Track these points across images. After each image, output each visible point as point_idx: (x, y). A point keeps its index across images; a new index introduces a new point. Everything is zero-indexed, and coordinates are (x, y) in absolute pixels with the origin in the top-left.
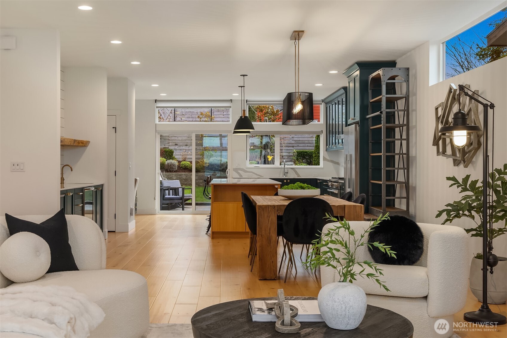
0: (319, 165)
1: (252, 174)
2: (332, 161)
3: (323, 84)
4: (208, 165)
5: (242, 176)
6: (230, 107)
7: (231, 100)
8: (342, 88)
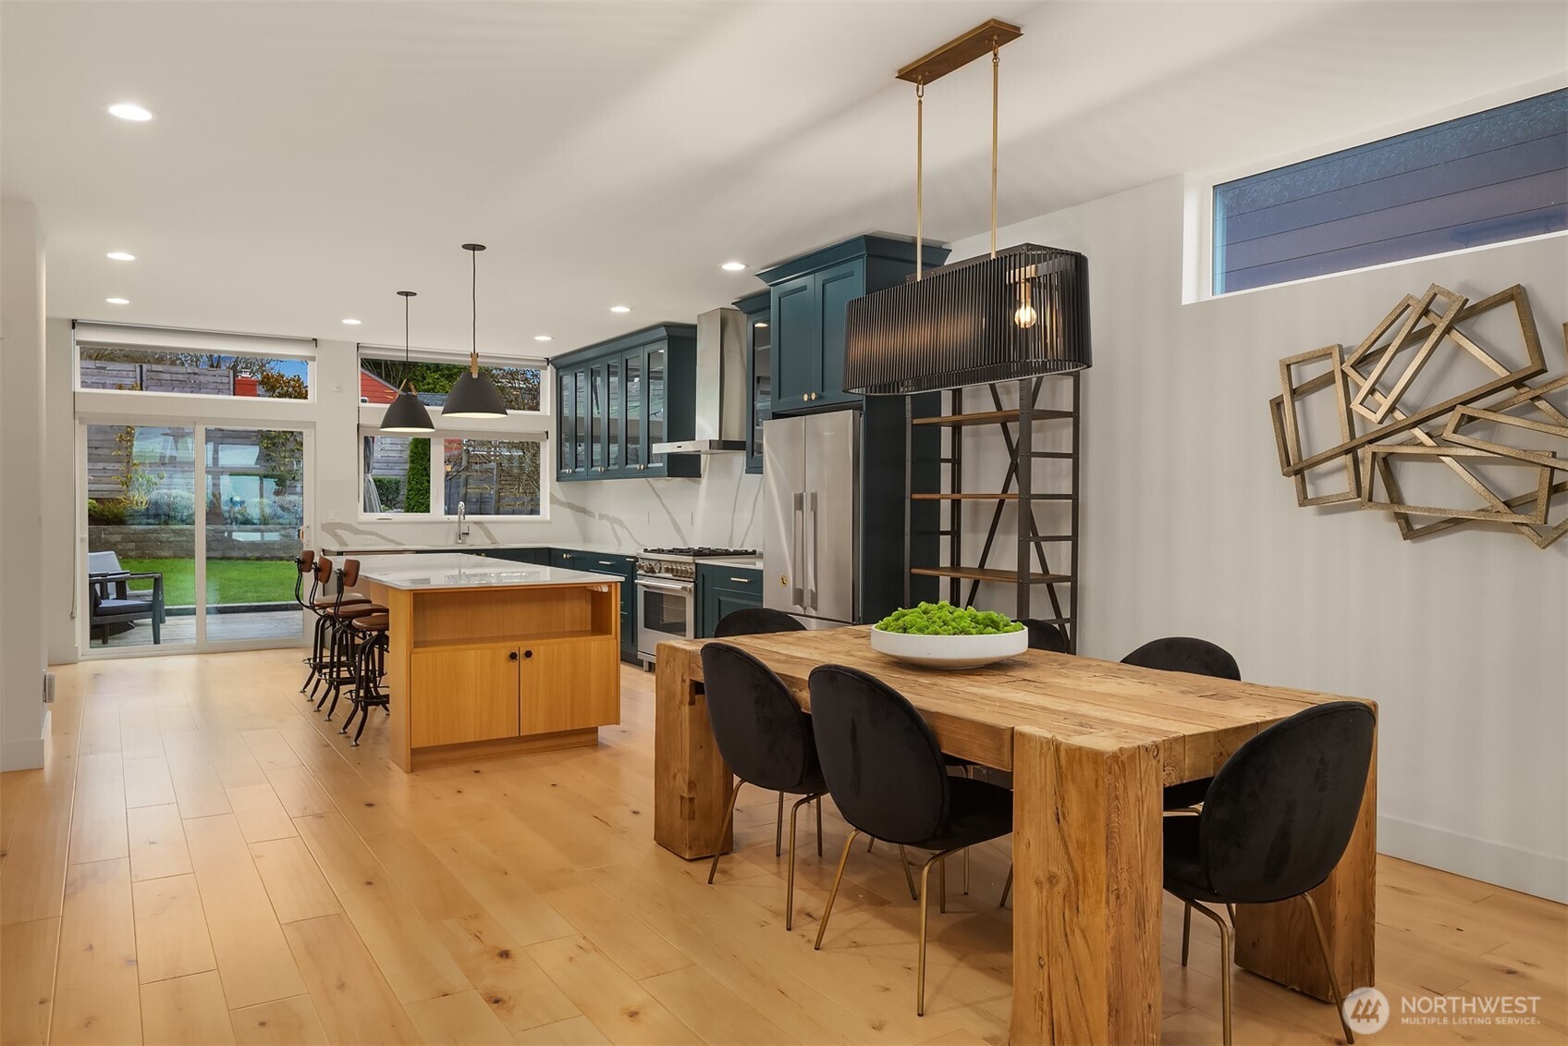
0: (539, 514)
1: (374, 537)
2: (571, 506)
3: (631, 309)
4: (144, 507)
5: (346, 545)
6: (313, 359)
7: (315, 340)
8: (665, 326)
